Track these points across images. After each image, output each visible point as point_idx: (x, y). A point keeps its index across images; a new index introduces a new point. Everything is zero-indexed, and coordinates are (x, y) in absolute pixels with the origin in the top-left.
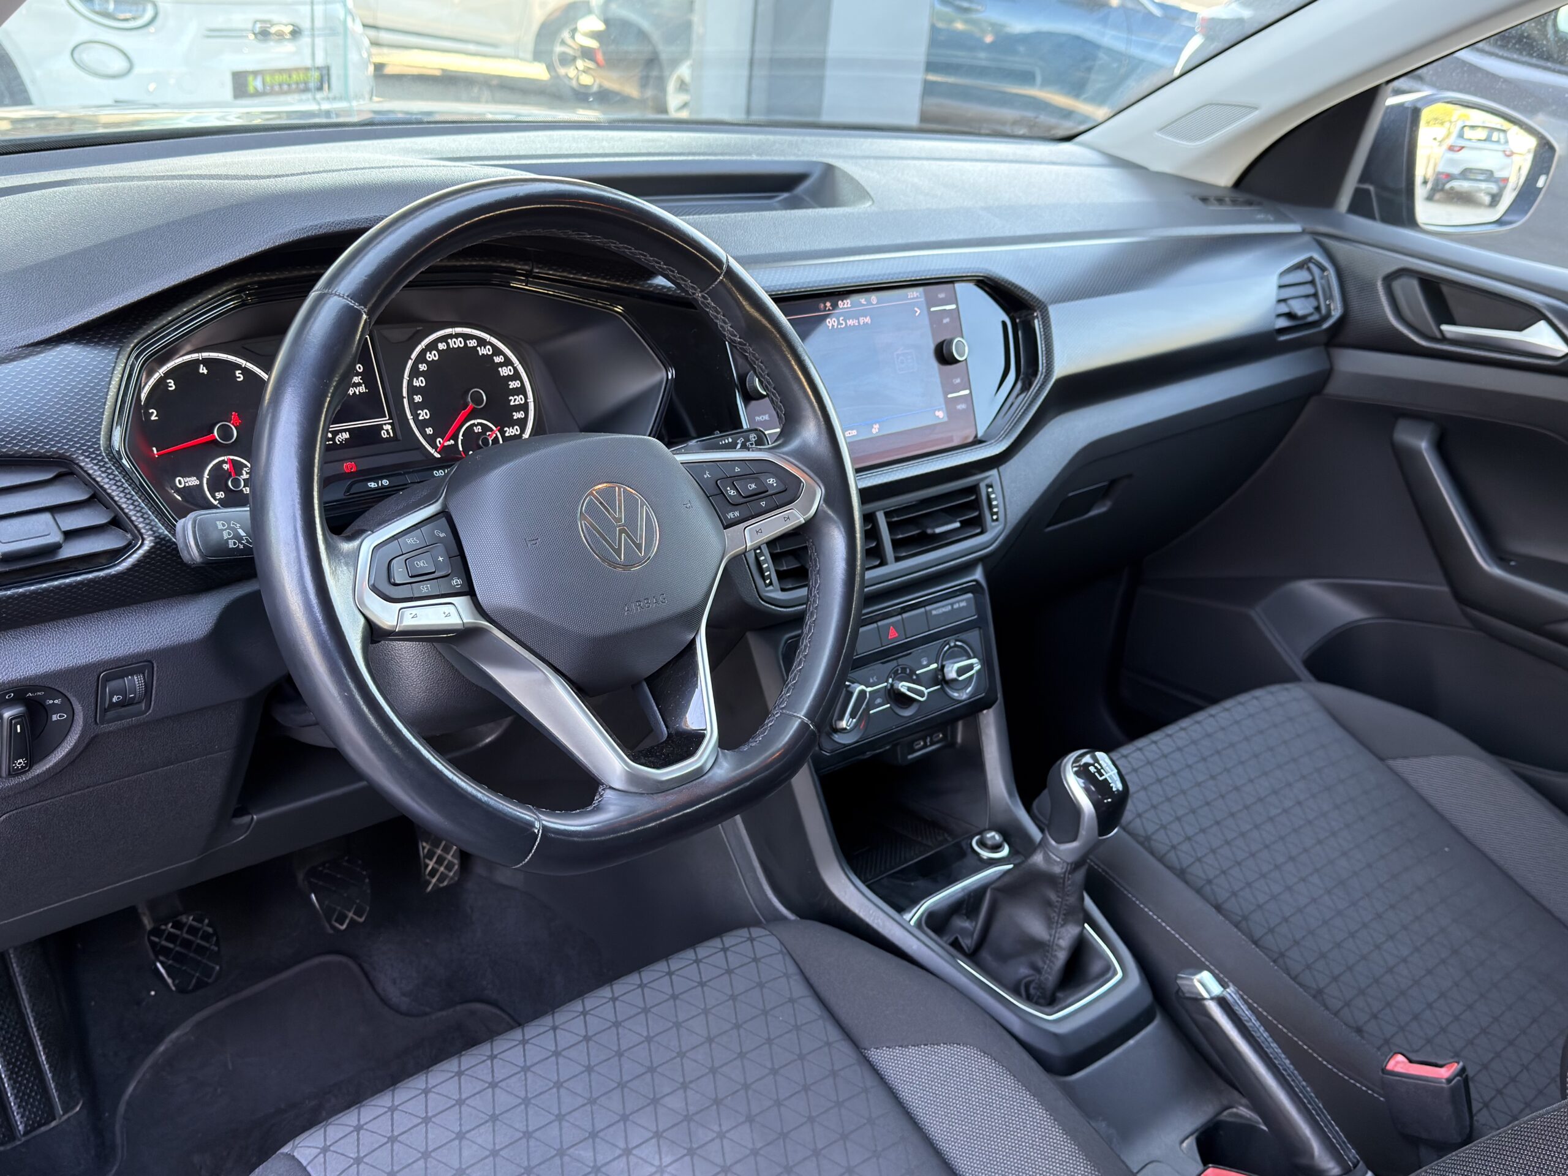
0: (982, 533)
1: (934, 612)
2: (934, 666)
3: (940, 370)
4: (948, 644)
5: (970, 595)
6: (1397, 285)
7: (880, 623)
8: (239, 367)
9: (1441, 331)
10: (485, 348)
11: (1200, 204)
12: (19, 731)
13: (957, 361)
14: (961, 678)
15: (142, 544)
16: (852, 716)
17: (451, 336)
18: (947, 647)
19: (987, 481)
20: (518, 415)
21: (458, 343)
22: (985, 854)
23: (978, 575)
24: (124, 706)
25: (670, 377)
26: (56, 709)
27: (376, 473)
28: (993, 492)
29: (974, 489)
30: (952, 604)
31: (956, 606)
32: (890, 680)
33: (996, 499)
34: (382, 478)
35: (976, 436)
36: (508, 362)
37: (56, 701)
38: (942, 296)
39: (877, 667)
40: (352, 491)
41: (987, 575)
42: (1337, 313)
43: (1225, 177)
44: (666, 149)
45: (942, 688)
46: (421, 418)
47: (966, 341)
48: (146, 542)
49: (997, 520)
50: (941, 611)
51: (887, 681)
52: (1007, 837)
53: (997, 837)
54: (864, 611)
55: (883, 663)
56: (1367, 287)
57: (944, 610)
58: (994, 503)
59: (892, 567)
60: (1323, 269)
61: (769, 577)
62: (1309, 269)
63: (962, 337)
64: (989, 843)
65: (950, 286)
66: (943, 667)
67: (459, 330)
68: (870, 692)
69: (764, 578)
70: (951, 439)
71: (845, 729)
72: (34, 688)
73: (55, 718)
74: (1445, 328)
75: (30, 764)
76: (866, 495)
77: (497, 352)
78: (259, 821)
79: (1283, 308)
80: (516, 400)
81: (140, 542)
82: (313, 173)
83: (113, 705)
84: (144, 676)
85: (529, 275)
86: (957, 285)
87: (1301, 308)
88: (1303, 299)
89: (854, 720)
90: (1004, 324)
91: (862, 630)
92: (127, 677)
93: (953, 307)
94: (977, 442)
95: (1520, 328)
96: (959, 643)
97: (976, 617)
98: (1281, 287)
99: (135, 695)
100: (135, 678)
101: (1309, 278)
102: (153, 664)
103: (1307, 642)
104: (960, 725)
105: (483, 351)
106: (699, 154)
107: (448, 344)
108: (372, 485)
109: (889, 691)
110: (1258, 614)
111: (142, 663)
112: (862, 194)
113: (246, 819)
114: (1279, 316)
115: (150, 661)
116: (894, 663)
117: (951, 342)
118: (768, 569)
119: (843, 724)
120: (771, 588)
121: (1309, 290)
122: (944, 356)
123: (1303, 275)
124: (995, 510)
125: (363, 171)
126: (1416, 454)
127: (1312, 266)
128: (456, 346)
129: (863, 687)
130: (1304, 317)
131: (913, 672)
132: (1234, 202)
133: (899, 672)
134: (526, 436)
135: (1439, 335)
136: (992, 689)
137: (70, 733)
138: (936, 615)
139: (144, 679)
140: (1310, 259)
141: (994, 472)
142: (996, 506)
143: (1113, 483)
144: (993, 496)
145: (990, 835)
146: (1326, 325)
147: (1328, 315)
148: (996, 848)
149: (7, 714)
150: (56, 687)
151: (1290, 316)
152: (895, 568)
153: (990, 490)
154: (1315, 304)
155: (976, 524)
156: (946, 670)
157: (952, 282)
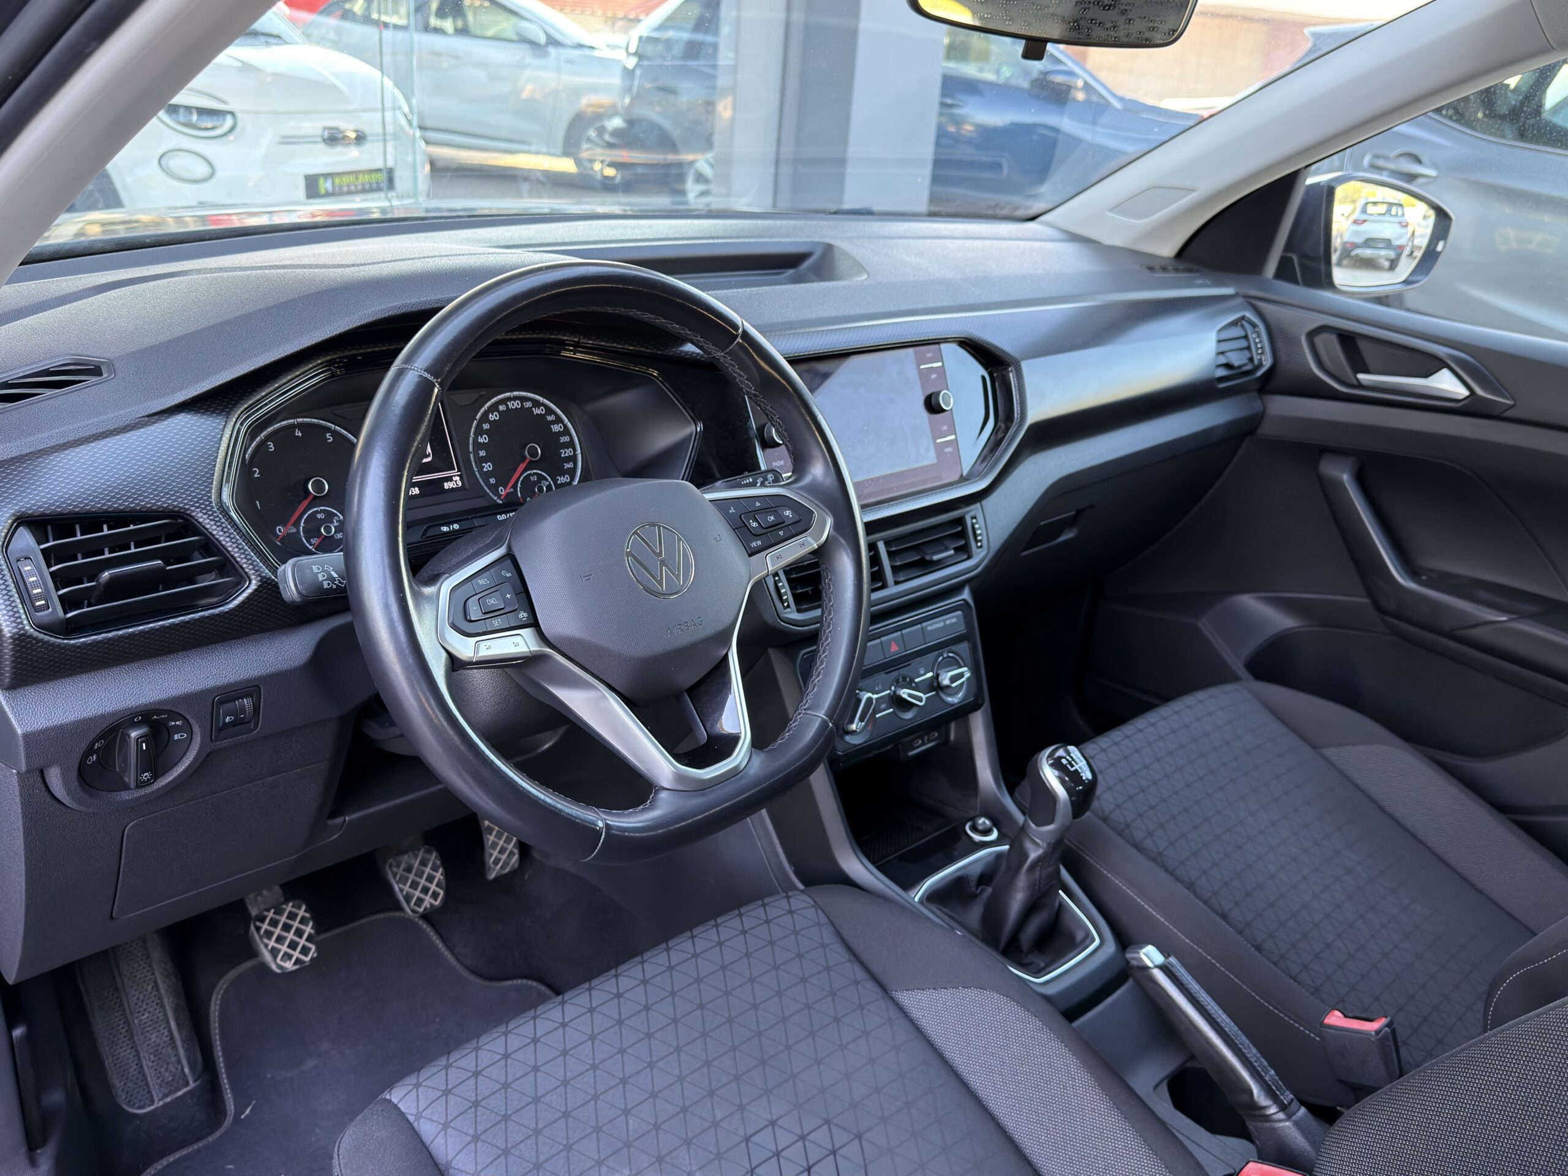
0: (969, 558)
1: (929, 628)
2: (930, 674)
3: (929, 419)
4: (942, 655)
5: (959, 613)
6: (1319, 340)
7: (883, 639)
8: (329, 430)
9: (1357, 379)
10: (539, 408)
11: (1148, 273)
12: (144, 748)
13: (943, 411)
14: (954, 685)
15: (250, 583)
16: (861, 720)
17: (510, 399)
18: (941, 658)
19: (972, 514)
20: (570, 465)
21: (514, 405)
22: (977, 838)
23: (966, 595)
24: (235, 725)
25: (698, 429)
26: (178, 730)
27: (447, 520)
28: (977, 523)
29: (960, 521)
30: (944, 621)
31: (948, 622)
32: (893, 688)
33: (979, 528)
34: (453, 523)
35: (962, 475)
36: (559, 420)
37: (178, 723)
38: (929, 355)
39: (882, 676)
40: (428, 535)
41: (975, 594)
42: (1267, 362)
43: (1168, 249)
44: (689, 234)
45: (937, 694)
46: (485, 470)
47: (951, 393)
48: (254, 582)
49: (981, 547)
50: (935, 627)
51: (890, 689)
52: (996, 823)
53: (988, 822)
54: (871, 628)
55: (887, 673)
56: (1294, 341)
57: (938, 626)
58: (978, 532)
59: (892, 590)
60: (1254, 326)
61: (787, 600)
62: (1242, 326)
63: (948, 389)
64: (980, 828)
65: (936, 346)
66: (938, 675)
67: (516, 393)
68: (876, 699)
69: (782, 601)
70: (940, 478)
71: (856, 731)
72: (158, 712)
73: (176, 737)
74: (1361, 376)
75: (156, 777)
76: (871, 527)
77: (550, 411)
78: (350, 821)
79: (1222, 360)
80: (567, 453)
81: (248, 583)
82: (391, 261)
83: (226, 726)
84: (252, 699)
85: (577, 346)
86: (943, 346)
87: (1237, 359)
88: (1238, 352)
89: (863, 723)
90: (983, 378)
91: (869, 644)
92: (238, 699)
93: (940, 364)
94: (963, 480)
95: (1427, 375)
96: (951, 655)
97: (965, 631)
98: (1219, 341)
99: (245, 715)
100: (245, 700)
101: (1241, 333)
102: (260, 689)
103: (1250, 647)
104: (953, 725)
105: (537, 411)
106: (718, 238)
107: (507, 406)
108: (445, 529)
109: (892, 697)
110: (1205, 625)
111: (250, 688)
112: (860, 268)
113: (340, 820)
114: (1218, 366)
115: (257, 686)
116: (896, 673)
117: (938, 393)
118: (786, 593)
119: (854, 727)
120: (788, 610)
121: (1243, 343)
122: (932, 406)
123: (1237, 332)
124: (979, 538)
125: (434, 259)
126: (1340, 484)
127: (1244, 323)
128: (514, 408)
129: (869, 695)
130: (1240, 367)
131: (912, 680)
132: (1177, 270)
133: (900, 680)
134: (576, 482)
135: (1355, 382)
136: (979, 693)
137: (190, 750)
138: (930, 631)
139: (253, 702)
140: (1243, 318)
141: (978, 505)
142: (980, 535)
143: (1079, 512)
144: (977, 526)
145: (981, 820)
146: (1260, 373)
147: (1260, 365)
148: (987, 832)
149: (134, 734)
150: (177, 711)
151: (1228, 366)
152: (895, 590)
153: (974, 521)
154: (1249, 356)
155: (964, 551)
156: (940, 678)
157: (938, 343)
